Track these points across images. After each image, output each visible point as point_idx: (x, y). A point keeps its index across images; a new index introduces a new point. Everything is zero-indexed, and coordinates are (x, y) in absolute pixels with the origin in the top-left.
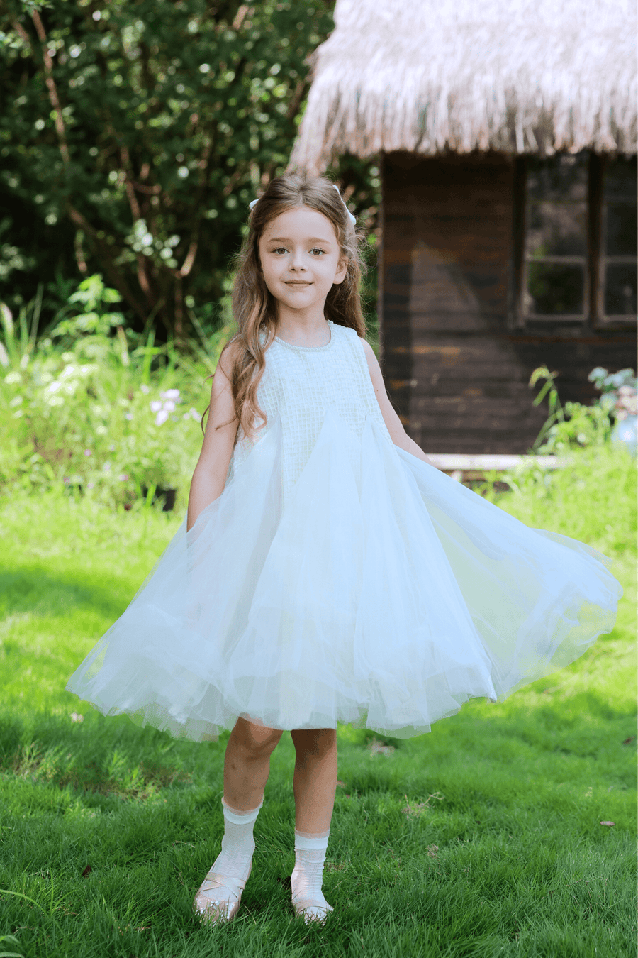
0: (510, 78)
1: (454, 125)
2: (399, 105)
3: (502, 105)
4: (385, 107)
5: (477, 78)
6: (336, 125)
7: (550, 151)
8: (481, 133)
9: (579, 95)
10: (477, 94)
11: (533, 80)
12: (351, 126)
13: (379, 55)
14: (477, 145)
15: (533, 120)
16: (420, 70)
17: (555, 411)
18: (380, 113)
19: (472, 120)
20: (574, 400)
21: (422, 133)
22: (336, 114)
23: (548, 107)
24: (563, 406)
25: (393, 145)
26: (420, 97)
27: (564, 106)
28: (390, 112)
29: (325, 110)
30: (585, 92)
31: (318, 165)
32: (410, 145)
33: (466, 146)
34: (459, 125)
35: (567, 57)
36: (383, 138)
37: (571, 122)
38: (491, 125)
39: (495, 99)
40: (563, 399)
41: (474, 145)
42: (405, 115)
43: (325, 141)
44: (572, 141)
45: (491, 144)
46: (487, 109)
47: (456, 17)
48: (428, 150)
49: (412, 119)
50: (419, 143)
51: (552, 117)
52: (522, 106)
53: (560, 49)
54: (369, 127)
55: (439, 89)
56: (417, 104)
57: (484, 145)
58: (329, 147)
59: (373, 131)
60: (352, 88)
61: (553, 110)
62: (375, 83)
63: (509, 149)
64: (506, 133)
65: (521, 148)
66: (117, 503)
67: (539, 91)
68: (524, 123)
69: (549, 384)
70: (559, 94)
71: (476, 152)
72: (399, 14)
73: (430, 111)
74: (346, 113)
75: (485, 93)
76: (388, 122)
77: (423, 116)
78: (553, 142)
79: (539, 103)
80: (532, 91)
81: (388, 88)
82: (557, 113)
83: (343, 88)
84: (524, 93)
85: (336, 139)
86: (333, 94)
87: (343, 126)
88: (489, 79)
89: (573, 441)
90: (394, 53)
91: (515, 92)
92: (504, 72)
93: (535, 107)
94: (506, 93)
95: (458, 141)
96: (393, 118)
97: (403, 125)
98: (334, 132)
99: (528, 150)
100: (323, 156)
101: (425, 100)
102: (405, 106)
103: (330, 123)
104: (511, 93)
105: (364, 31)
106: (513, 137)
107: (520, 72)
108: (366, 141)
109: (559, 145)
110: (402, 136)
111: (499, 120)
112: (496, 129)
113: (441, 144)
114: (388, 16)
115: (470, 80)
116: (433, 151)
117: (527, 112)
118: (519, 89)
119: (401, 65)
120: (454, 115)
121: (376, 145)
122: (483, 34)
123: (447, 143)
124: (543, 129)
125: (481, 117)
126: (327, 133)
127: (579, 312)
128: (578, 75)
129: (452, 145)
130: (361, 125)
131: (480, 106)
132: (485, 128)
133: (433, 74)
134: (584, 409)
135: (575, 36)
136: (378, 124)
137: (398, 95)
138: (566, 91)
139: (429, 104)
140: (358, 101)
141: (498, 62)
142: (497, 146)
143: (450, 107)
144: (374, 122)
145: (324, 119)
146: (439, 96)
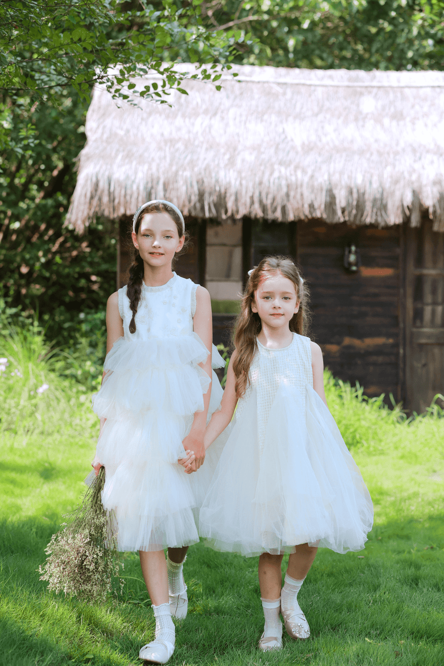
0: (200, 173)
2: (135, 187)
3: (196, 189)
4: (126, 189)
5: (180, 173)
6: (96, 199)
7: (224, 217)
8: (184, 205)
9: (241, 185)
10: (181, 182)
11: (213, 175)
12: (105, 199)
13: (120, 157)
15: (214, 198)
16: (146, 167)
18: (123, 192)
19: (178, 197)
22: (96, 192)
23: (223, 191)
25: (131, 211)
26: (147, 183)
27: (232, 190)
28: (129, 192)
29: (89, 189)
30: (244, 183)
31: (84, 222)
35: (231, 161)
36: (125, 208)
37: (237, 200)
38: (190, 201)
39: (192, 186)
42: (138, 193)
43: (90, 209)
44: (237, 212)
45: (190, 211)
46: (187, 191)
47: (162, 135)
49: (142, 195)
51: (225, 196)
52: (207, 190)
53: (227, 157)
54: (117, 200)
55: (158, 179)
56: (145, 188)
57: (186, 213)
58: (91, 212)
59: (119, 203)
60: (106, 177)
61: (226, 193)
62: (119, 174)
63: (201, 215)
64: (198, 205)
65: (207, 215)
67: (217, 181)
68: (209, 200)
69: (225, 354)
70: (229, 184)
72: (128, 131)
73: (153, 191)
74: (103, 191)
75: (186, 182)
76: (128, 197)
77: (149, 193)
78: (226, 212)
79: (217, 188)
80: (213, 181)
81: (128, 177)
82: (228, 195)
83: (100, 177)
84: (209, 183)
85: (96, 208)
86: (94, 180)
87: (100, 199)
88: (187, 174)
90: (129, 156)
91: (203, 182)
92: (196, 169)
93: (215, 191)
94: (198, 182)
96: (132, 196)
97: (137, 199)
98: (95, 202)
99: (211, 216)
100: (88, 217)
101: (150, 185)
102: (138, 188)
103: (92, 198)
104: (201, 182)
105: (108, 141)
106: (203, 208)
107: (205, 170)
108: (114, 209)
109: (229, 213)
111: (194, 198)
112: (192, 203)
114: (121, 133)
115: (176, 174)
117: (210, 194)
118: (205, 180)
119: (134, 163)
120: (167, 193)
121: (121, 211)
122: (181, 146)
124: (220, 204)
125: (183, 197)
126: (90, 204)
128: (240, 172)
130: (112, 200)
131: (183, 189)
132: (187, 203)
133: (154, 170)
135: (235, 149)
136: (122, 199)
137: (133, 182)
138: (233, 182)
139: (152, 187)
140: (110, 185)
141: (192, 164)
142: (193, 213)
143: (165, 189)
144: (120, 197)
145: (89, 195)
146: (158, 183)
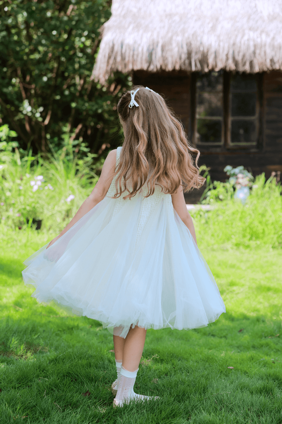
0: (189, 38)
1: (164, 59)
2: (140, 49)
3: (185, 50)
4: (134, 51)
5: (174, 38)
6: (112, 58)
7: (206, 70)
8: (176, 62)
9: (219, 45)
10: (174, 45)
11: (199, 39)
12: (119, 59)
13: (131, 27)
14: (174, 67)
15: (199, 56)
16: (149, 34)
17: (209, 185)
18: (131, 53)
19: (172, 57)
20: (218, 180)
21: (150, 62)
22: (112, 53)
23: (206, 51)
24: (213, 182)
25: (137, 67)
26: (149, 46)
27: (212, 50)
28: (136, 53)
29: (107, 52)
30: (222, 44)
31: (104, 76)
32: (145, 67)
33: (170, 68)
34: (167, 59)
35: (213, 28)
36: (133, 64)
37: (216, 57)
38: (180, 58)
39: (182, 47)
40: (213, 179)
41: (173, 67)
42: (143, 54)
43: (108, 65)
44: (216, 66)
45: (180, 67)
46: (179, 51)
47: (165, 11)
48: (153, 69)
49: (146, 55)
50: (149, 67)
51: (207, 55)
52: (194, 50)
53: (210, 25)
54: (127, 59)
55: (158, 43)
56: (148, 50)
57: (177, 68)
58: (109, 68)
59: (129, 61)
60: (119, 42)
61: (208, 52)
62: (129, 40)
63: (188, 69)
64: (187, 62)
65: (194, 69)
66: (15, 226)
67: (201, 43)
68: (195, 58)
69: (207, 173)
70: (210, 45)
71: (174, 70)
72: (140, 9)
73: (154, 52)
74: (117, 53)
75: (178, 44)
76: (135, 57)
77: (151, 55)
78: (208, 66)
79: (201, 49)
80: (198, 44)
81: (135, 42)
82: (209, 54)
83: (115, 42)
84: (195, 44)
85: (112, 64)
86: (111, 44)
87: (115, 59)
88: (179, 38)
89: (217, 198)
90: (138, 27)
91: (191, 44)
92: (186, 35)
93: (200, 51)
94: (187, 45)
95: (166, 65)
96: (137, 56)
97: (142, 58)
98: (111, 61)
99: (197, 70)
100: (107, 72)
101: (151, 48)
102: (142, 50)
103: (109, 58)
104: (189, 45)
105: (124, 17)
106: (190, 64)
107: (193, 35)
108: (126, 66)
109: (210, 67)
110: (141, 63)
111: (184, 56)
112: (183, 60)
113: (159, 67)
114: (135, 10)
115: (171, 38)
116: (155, 70)
117: (196, 53)
118: (193, 43)
119: (141, 32)
120: (164, 54)
121: (130, 67)
122: (177, 18)
123: (161, 67)
124: (204, 60)
125: (176, 56)
126: (108, 62)
127: (220, 141)
128: (219, 37)
129: (163, 67)
130: (123, 58)
131: (176, 50)
132: (178, 60)
133: (155, 36)
134: (222, 184)
135: (217, 19)
136: (131, 59)
137: (139, 45)
138: (213, 44)
139: (153, 49)
140: (122, 47)
141: (184, 31)
142: (183, 68)
143: (163, 50)
144: (129, 57)
145: (107, 55)
146: (157, 45)
